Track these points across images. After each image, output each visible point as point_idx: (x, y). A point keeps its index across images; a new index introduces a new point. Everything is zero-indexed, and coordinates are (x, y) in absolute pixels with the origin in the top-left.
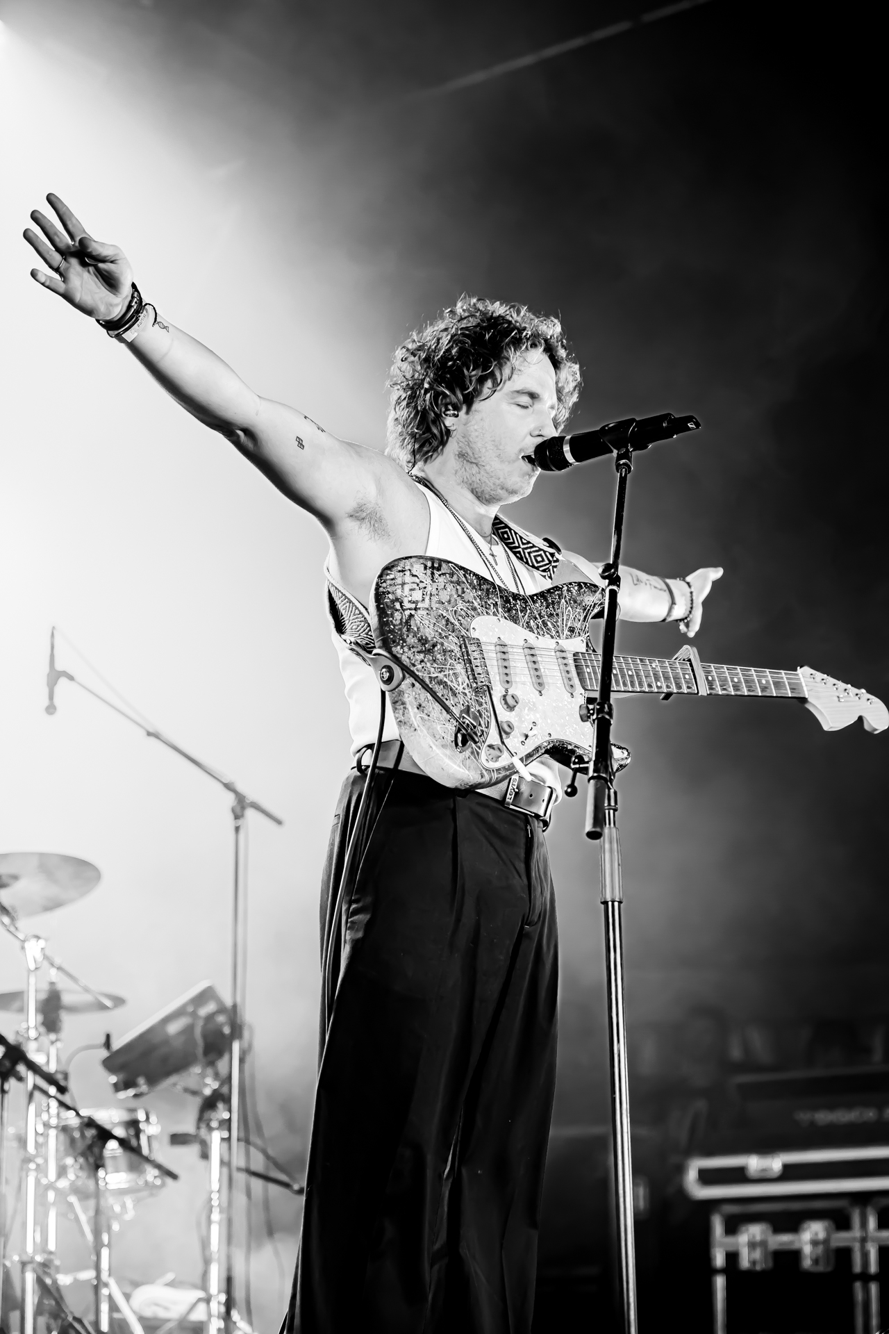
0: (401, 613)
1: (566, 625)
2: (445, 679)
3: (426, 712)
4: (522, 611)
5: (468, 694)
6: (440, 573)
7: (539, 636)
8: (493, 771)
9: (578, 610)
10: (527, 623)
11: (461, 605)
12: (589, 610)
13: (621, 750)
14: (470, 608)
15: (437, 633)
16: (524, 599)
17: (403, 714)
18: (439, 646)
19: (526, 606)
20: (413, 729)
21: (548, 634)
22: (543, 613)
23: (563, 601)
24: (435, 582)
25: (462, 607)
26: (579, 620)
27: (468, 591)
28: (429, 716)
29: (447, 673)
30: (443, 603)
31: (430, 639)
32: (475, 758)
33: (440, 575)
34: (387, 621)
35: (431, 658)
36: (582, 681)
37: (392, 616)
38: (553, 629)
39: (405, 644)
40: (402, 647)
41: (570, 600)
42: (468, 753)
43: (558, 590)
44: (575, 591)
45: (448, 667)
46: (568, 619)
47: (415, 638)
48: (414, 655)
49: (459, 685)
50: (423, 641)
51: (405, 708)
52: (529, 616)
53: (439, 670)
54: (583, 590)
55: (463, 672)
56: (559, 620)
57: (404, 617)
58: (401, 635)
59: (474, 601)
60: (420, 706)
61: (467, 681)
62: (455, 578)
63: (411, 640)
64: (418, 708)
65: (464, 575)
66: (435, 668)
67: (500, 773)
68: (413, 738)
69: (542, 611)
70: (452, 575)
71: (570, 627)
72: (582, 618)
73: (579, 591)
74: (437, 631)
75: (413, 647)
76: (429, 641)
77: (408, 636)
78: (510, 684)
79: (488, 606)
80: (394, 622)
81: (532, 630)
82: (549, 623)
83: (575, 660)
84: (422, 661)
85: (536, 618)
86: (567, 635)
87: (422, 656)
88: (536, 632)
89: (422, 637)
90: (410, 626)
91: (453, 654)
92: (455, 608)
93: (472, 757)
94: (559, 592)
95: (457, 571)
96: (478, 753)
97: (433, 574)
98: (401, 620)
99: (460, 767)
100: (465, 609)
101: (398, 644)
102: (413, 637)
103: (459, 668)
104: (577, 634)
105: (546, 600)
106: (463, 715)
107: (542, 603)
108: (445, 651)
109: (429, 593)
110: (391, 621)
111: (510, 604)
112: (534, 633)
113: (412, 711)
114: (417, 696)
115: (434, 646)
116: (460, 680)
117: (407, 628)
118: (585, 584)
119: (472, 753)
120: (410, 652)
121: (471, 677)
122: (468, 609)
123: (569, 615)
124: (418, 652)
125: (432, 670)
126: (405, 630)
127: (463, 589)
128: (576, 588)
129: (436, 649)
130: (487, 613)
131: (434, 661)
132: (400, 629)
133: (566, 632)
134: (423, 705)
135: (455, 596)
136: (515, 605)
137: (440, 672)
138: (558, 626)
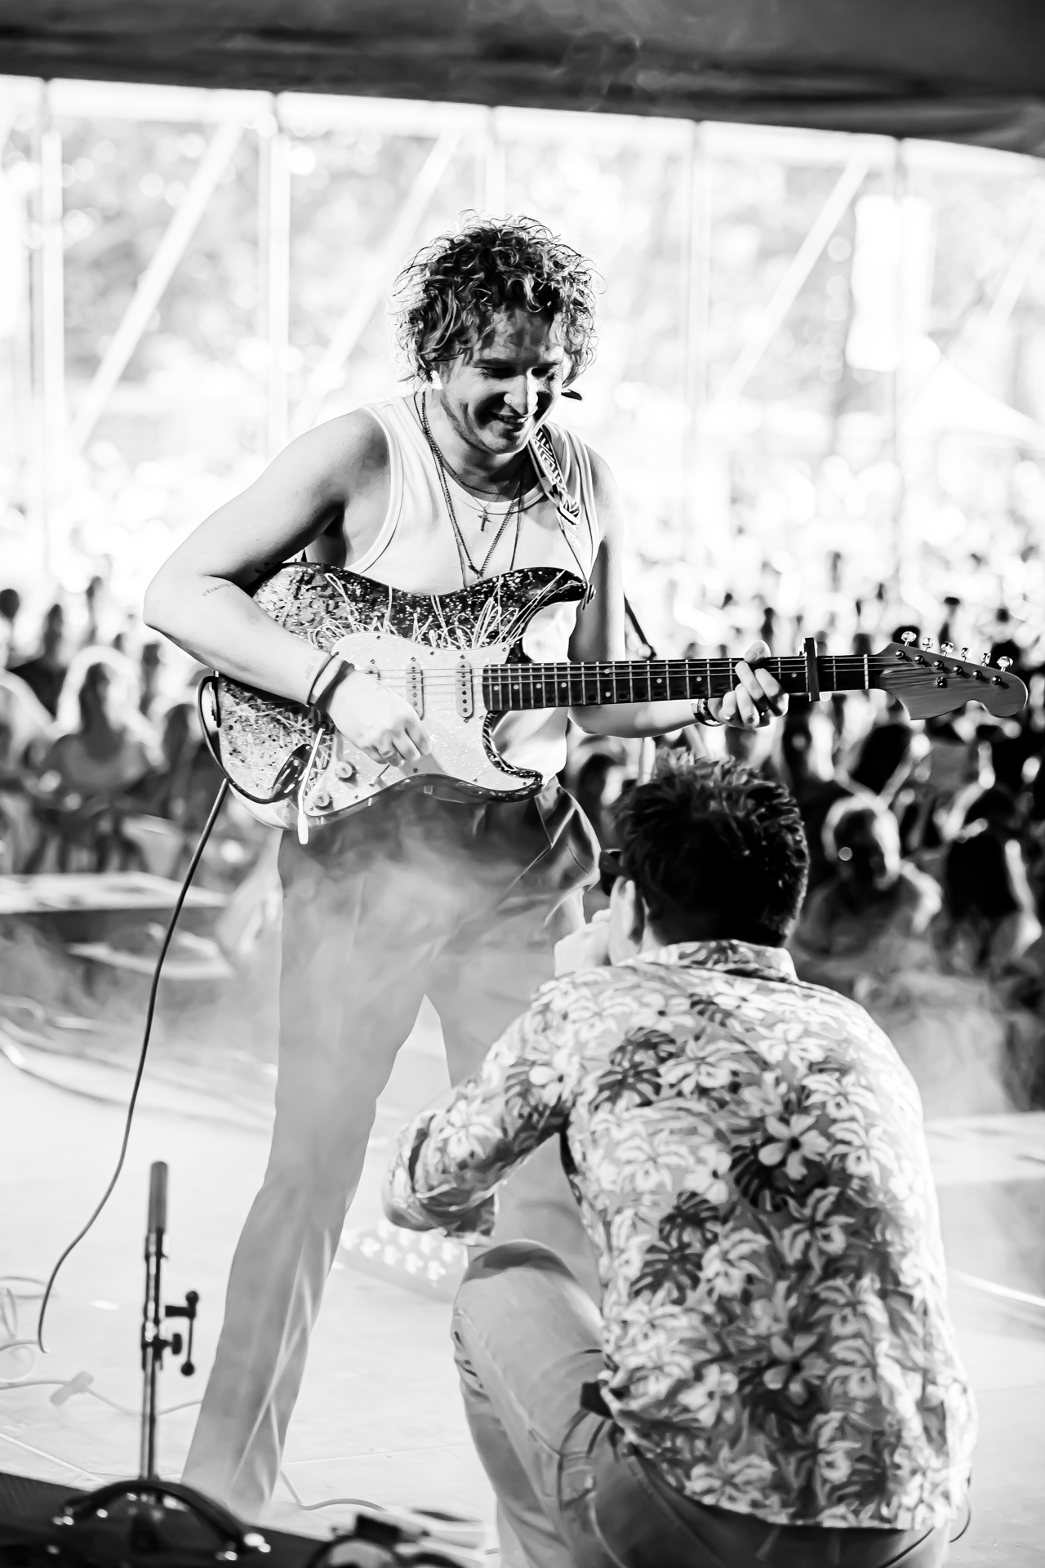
1: (486, 631)
4: (419, 621)
5: (308, 731)
6: (310, 586)
7: (436, 650)
10: (425, 634)
11: (328, 622)
14: (340, 626)
19: (429, 612)
23: (491, 599)
24: (299, 599)
25: (329, 626)
27: (344, 605)
30: (302, 624)
33: (308, 590)
36: (487, 702)
46: (491, 623)
49: (296, 721)
52: (429, 626)
56: (477, 625)
59: (349, 617)
62: (329, 591)
65: (344, 586)
69: (452, 617)
70: (324, 588)
71: (492, 632)
79: (368, 621)
81: (428, 644)
83: (484, 678)
85: (439, 627)
86: (482, 643)
92: (319, 629)
95: (334, 581)
97: (299, 589)
100: (333, 628)
109: (286, 614)
111: (404, 614)
112: (431, 647)
122: (338, 627)
127: (337, 603)
130: (365, 629)
133: (483, 639)
135: (323, 614)
136: (411, 614)
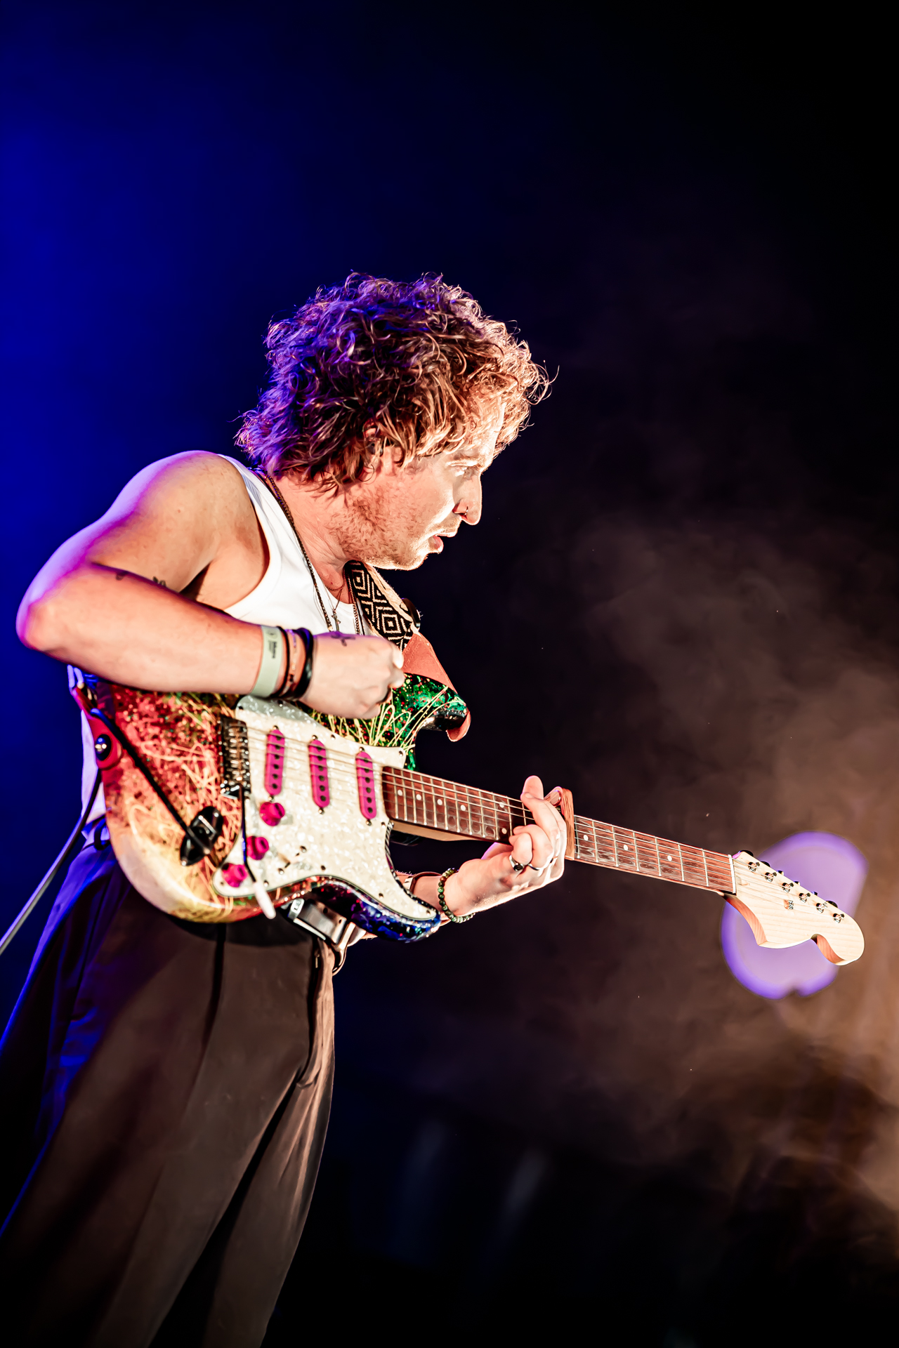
1: (382, 728)
2: (184, 767)
3: (147, 803)
5: (214, 792)
7: (336, 735)
8: (229, 899)
9: (404, 711)
12: (421, 714)
17: (116, 803)
18: (184, 722)
20: (124, 824)
21: (351, 734)
26: (403, 725)
29: (188, 758)
31: (173, 709)
32: (206, 876)
35: (169, 735)
36: (388, 807)
38: (360, 729)
39: (135, 710)
42: (196, 868)
45: (192, 751)
46: (387, 721)
47: (152, 705)
48: (146, 727)
49: (202, 778)
50: (163, 711)
51: (120, 794)
53: (178, 753)
54: (417, 686)
55: (212, 761)
58: (133, 698)
60: (139, 794)
61: (216, 775)
63: (146, 706)
64: (136, 798)
66: (172, 749)
67: (238, 904)
72: (408, 723)
73: (412, 686)
75: (147, 716)
76: (171, 713)
77: (142, 700)
78: (277, 790)
81: (327, 725)
83: (384, 777)
84: (155, 737)
86: (379, 741)
87: (156, 730)
88: (333, 728)
89: (162, 704)
91: (203, 736)
93: (202, 875)
96: (211, 871)
99: (180, 883)
101: (126, 709)
102: (150, 703)
103: (208, 756)
104: (396, 743)
106: (201, 818)
108: (192, 730)
112: (330, 729)
113: (128, 799)
114: (138, 783)
115: (179, 719)
116: (206, 771)
118: (424, 678)
119: (203, 870)
120: (141, 722)
121: (222, 770)
123: (388, 716)
124: (153, 724)
125: (168, 751)
129: (180, 724)
131: (174, 739)
133: (379, 737)
134: (142, 794)
137: (179, 756)
138: (369, 727)
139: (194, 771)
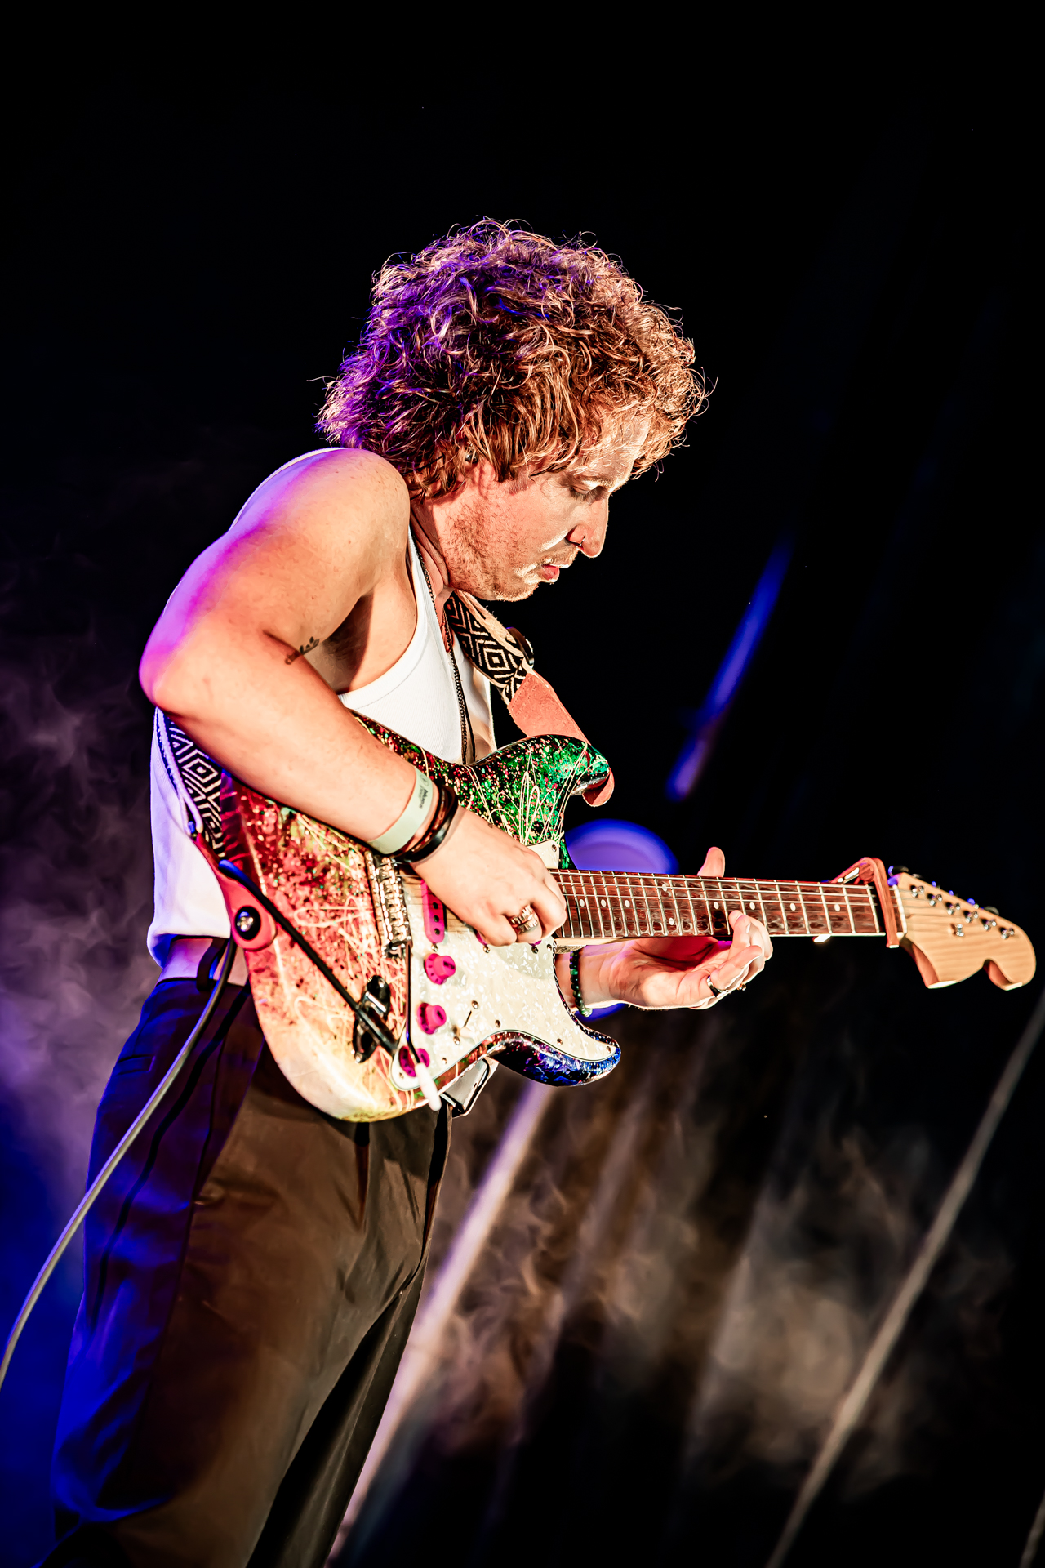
0: (276, 812)
2: (341, 931)
3: (310, 991)
5: (375, 956)
8: (409, 1092)
12: (566, 787)
13: (606, 1045)
15: (331, 848)
16: (465, 775)
17: (272, 994)
18: (333, 871)
19: (469, 787)
20: (287, 1021)
22: (495, 799)
23: (526, 774)
26: (550, 809)
28: (314, 999)
29: (343, 919)
31: (319, 859)
32: (383, 1070)
34: (253, 826)
35: (320, 893)
37: (261, 816)
39: (281, 870)
40: (277, 875)
41: (537, 771)
43: (518, 755)
44: (545, 755)
45: (346, 908)
46: (533, 808)
47: (297, 858)
48: (295, 890)
49: (361, 940)
50: (309, 862)
51: (276, 983)
53: (333, 914)
54: (557, 752)
55: (369, 916)
56: (519, 810)
57: (280, 819)
58: (275, 853)
60: (302, 981)
63: (292, 862)
64: (298, 986)
66: (325, 911)
68: (284, 1035)
69: (494, 796)
71: (536, 823)
72: (554, 805)
73: (552, 754)
74: (331, 843)
75: (294, 875)
76: (318, 863)
77: (286, 855)
78: (440, 935)
80: (264, 828)
82: (503, 818)
84: (307, 900)
87: (306, 891)
89: (307, 855)
90: (290, 836)
93: (378, 1070)
94: (521, 758)
96: (387, 1063)
98: (276, 824)
99: (358, 1087)
102: (294, 856)
103: (362, 909)
104: (546, 835)
105: (500, 774)
106: (368, 994)
107: (494, 780)
108: (342, 879)
110: (260, 827)
113: (289, 990)
114: (297, 964)
115: (326, 870)
117: (286, 840)
118: (561, 738)
119: (379, 1062)
120: (289, 885)
123: (534, 800)
124: (302, 884)
125: (322, 914)
126: (281, 843)
128: (548, 749)
129: (329, 876)
131: (325, 898)
132: (274, 843)
134: (307, 979)
137: (334, 918)
138: (517, 822)
139: (351, 934)
